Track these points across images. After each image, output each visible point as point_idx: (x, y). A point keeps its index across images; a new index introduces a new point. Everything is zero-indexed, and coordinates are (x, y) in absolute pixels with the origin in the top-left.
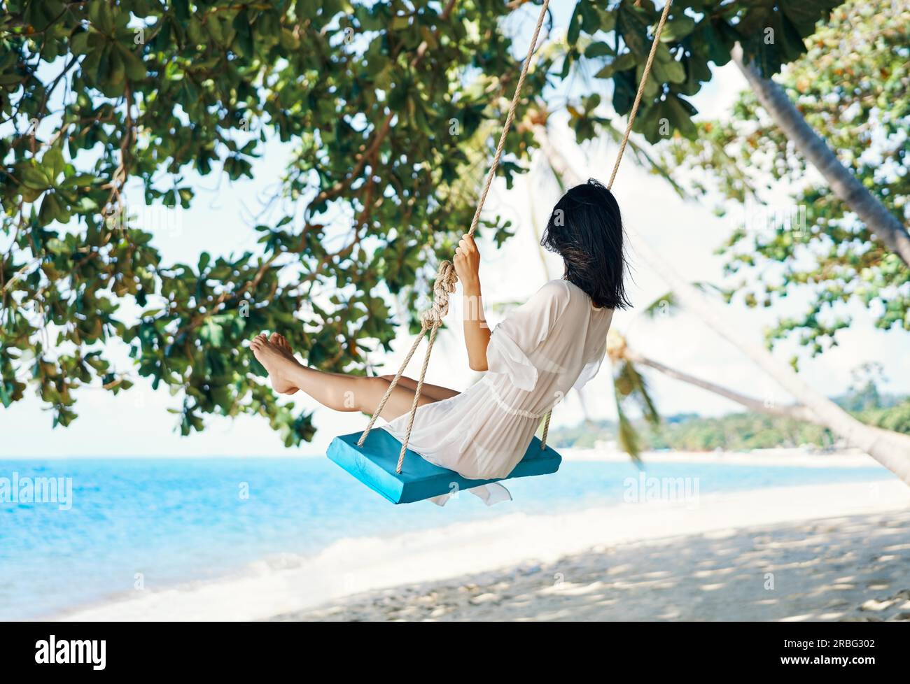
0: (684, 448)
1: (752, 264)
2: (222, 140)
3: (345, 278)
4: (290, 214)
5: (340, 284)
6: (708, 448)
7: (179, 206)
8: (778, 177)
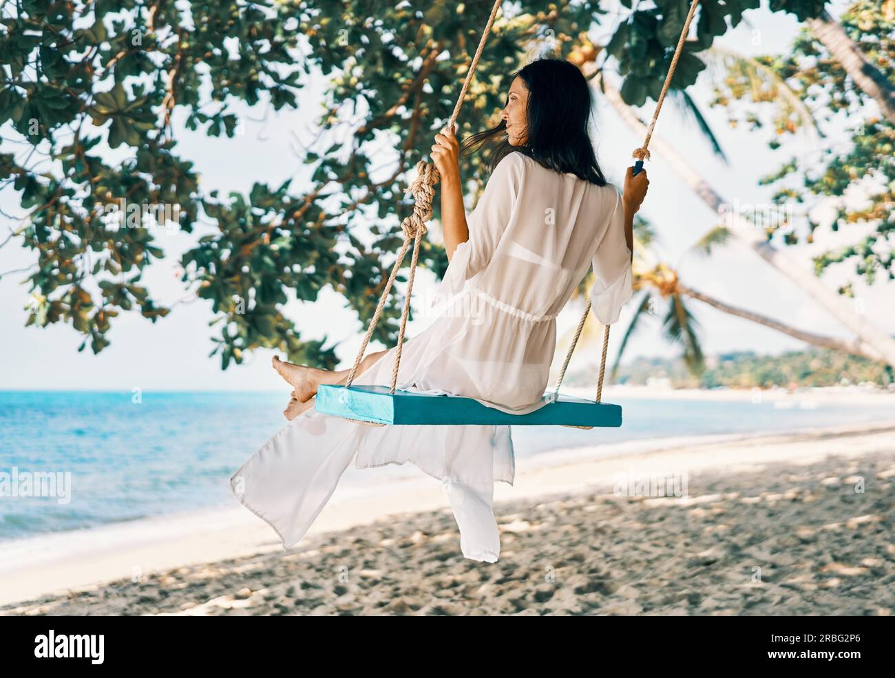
0: (737, 385)
1: (800, 200)
2: (267, 72)
3: (387, 207)
4: (339, 141)
5: (382, 214)
6: (763, 386)
7: (223, 134)
8: (836, 110)
